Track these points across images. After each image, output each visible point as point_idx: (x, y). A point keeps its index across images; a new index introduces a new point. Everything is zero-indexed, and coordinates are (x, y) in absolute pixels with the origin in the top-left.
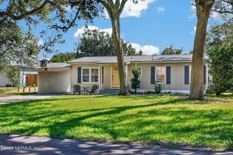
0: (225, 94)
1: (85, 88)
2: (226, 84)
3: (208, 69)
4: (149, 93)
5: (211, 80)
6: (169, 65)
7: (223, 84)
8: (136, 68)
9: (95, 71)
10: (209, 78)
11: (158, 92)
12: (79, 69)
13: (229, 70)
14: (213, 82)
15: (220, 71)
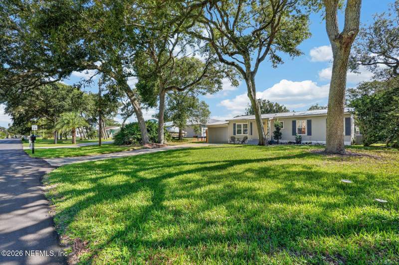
0: (375, 145)
1: (238, 139)
2: (376, 135)
3: (353, 121)
4: (290, 143)
5: (357, 132)
6: (309, 119)
7: (374, 135)
8: (278, 122)
9: (245, 126)
10: (355, 129)
11: (298, 142)
12: (235, 125)
13: (381, 121)
14: (360, 133)
15: (368, 123)
